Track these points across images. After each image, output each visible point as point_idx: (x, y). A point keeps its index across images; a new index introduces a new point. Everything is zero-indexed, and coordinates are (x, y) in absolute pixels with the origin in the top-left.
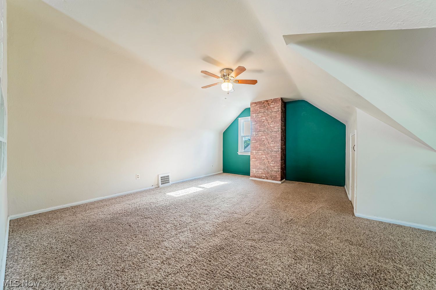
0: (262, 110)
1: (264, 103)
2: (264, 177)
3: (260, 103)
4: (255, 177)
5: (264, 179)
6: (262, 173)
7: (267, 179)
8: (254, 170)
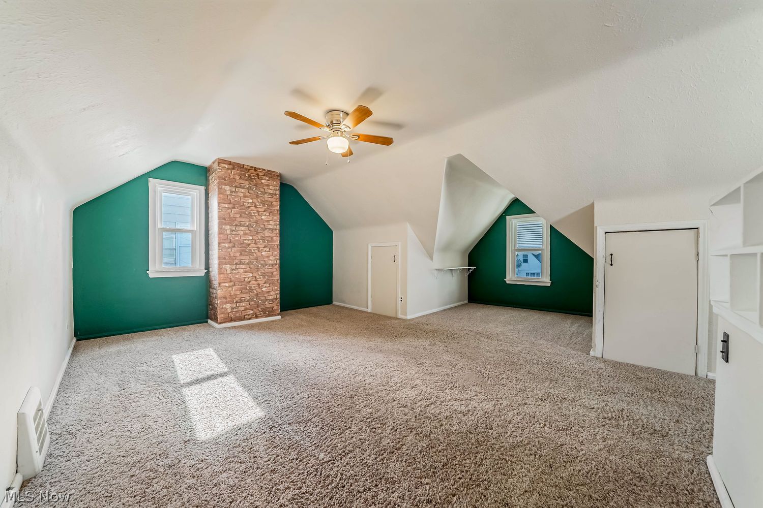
0: (246, 184)
1: (249, 170)
2: (250, 317)
3: (240, 167)
4: (231, 320)
5: (250, 319)
6: (246, 309)
7: (257, 317)
8: (228, 306)
